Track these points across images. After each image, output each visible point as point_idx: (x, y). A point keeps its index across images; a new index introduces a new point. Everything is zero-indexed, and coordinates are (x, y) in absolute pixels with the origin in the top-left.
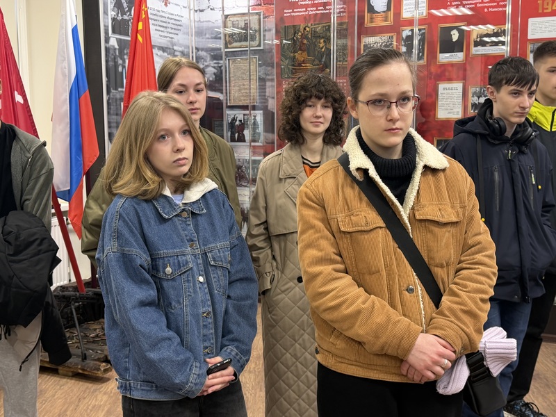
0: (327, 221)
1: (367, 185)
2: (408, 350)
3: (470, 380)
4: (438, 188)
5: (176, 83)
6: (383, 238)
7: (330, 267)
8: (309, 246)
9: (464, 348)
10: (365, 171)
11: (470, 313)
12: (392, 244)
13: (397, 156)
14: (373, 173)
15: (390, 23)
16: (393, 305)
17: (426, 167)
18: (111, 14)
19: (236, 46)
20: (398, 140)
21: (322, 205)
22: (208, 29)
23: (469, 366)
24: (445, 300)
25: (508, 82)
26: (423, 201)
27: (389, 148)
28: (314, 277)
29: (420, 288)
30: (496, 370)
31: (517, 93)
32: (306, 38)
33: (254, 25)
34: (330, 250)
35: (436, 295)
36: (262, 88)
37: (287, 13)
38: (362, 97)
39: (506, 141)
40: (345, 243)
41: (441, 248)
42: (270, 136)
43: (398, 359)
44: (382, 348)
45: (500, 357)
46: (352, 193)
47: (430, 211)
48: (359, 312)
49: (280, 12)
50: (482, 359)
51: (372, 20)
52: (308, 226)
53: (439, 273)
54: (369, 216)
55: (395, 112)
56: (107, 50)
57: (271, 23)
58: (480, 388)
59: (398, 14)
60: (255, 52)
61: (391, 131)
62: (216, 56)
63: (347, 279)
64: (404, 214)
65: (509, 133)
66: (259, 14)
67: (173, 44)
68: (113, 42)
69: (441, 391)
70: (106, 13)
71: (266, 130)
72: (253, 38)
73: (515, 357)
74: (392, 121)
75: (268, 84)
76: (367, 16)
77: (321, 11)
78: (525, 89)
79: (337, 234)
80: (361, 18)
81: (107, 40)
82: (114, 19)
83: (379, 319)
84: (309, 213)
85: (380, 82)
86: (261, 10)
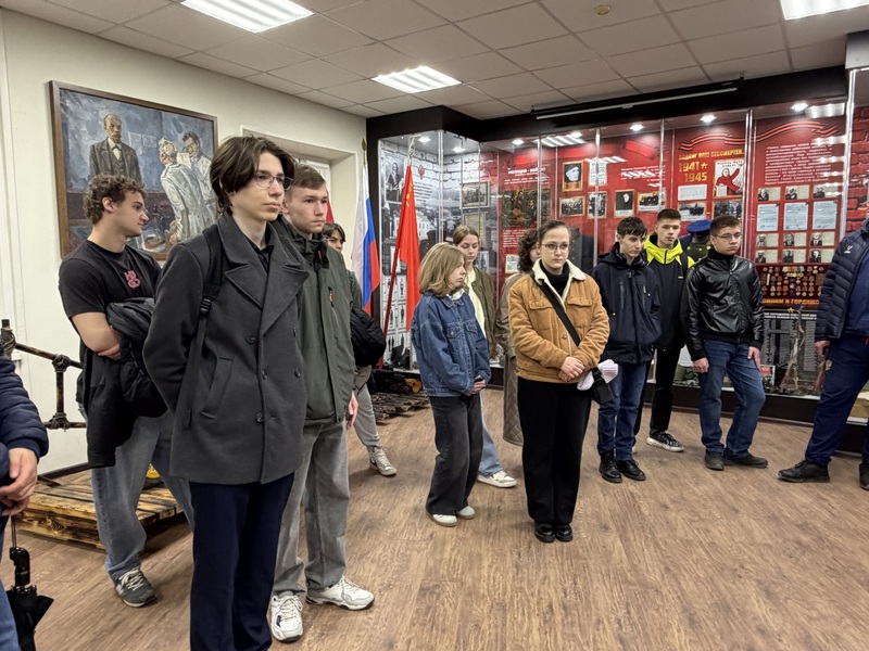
0: (523, 304)
1: (544, 287)
2: (562, 363)
3: (594, 385)
4: (580, 290)
5: (463, 242)
6: (551, 312)
7: (524, 326)
8: (514, 316)
9: (589, 364)
10: (543, 280)
11: (592, 348)
12: (556, 316)
13: (560, 273)
14: (547, 281)
15: (580, 189)
16: (556, 344)
17: (574, 279)
18: (386, 187)
19: (470, 205)
20: (560, 265)
21: (521, 296)
22: (450, 193)
23: (594, 377)
24: (582, 344)
25: (629, 233)
26: (572, 295)
27: (556, 269)
28: (517, 330)
29: (569, 337)
30: (607, 380)
31: (634, 240)
32: (521, 199)
33: (483, 190)
34: (524, 317)
35: (577, 340)
36: (488, 235)
37: (507, 182)
38: (544, 242)
39: (627, 267)
40: (532, 315)
41: (581, 319)
42: (493, 269)
43: (557, 369)
44: (550, 363)
45: (610, 373)
46: (537, 291)
47: (575, 300)
48: (538, 346)
49: (502, 180)
50: (600, 374)
51: (567, 187)
52: (514, 307)
53: (580, 331)
54: (545, 302)
55: (559, 251)
56: (383, 211)
57: (496, 189)
58: (599, 388)
59: (586, 183)
60: (483, 210)
61: (556, 261)
62: (455, 212)
63: (533, 332)
64: (562, 302)
65: (629, 262)
66: (486, 183)
67: (425, 205)
68: (387, 206)
69: (579, 388)
70: (382, 187)
71: (490, 266)
72: (482, 201)
73: (617, 373)
74: (558, 256)
75: (493, 232)
76: (564, 184)
77: (531, 180)
78: (639, 237)
79: (529, 311)
80: (560, 186)
81: (383, 205)
82: (388, 191)
83: (548, 349)
84: (514, 300)
85: (553, 236)
86: (489, 180)
